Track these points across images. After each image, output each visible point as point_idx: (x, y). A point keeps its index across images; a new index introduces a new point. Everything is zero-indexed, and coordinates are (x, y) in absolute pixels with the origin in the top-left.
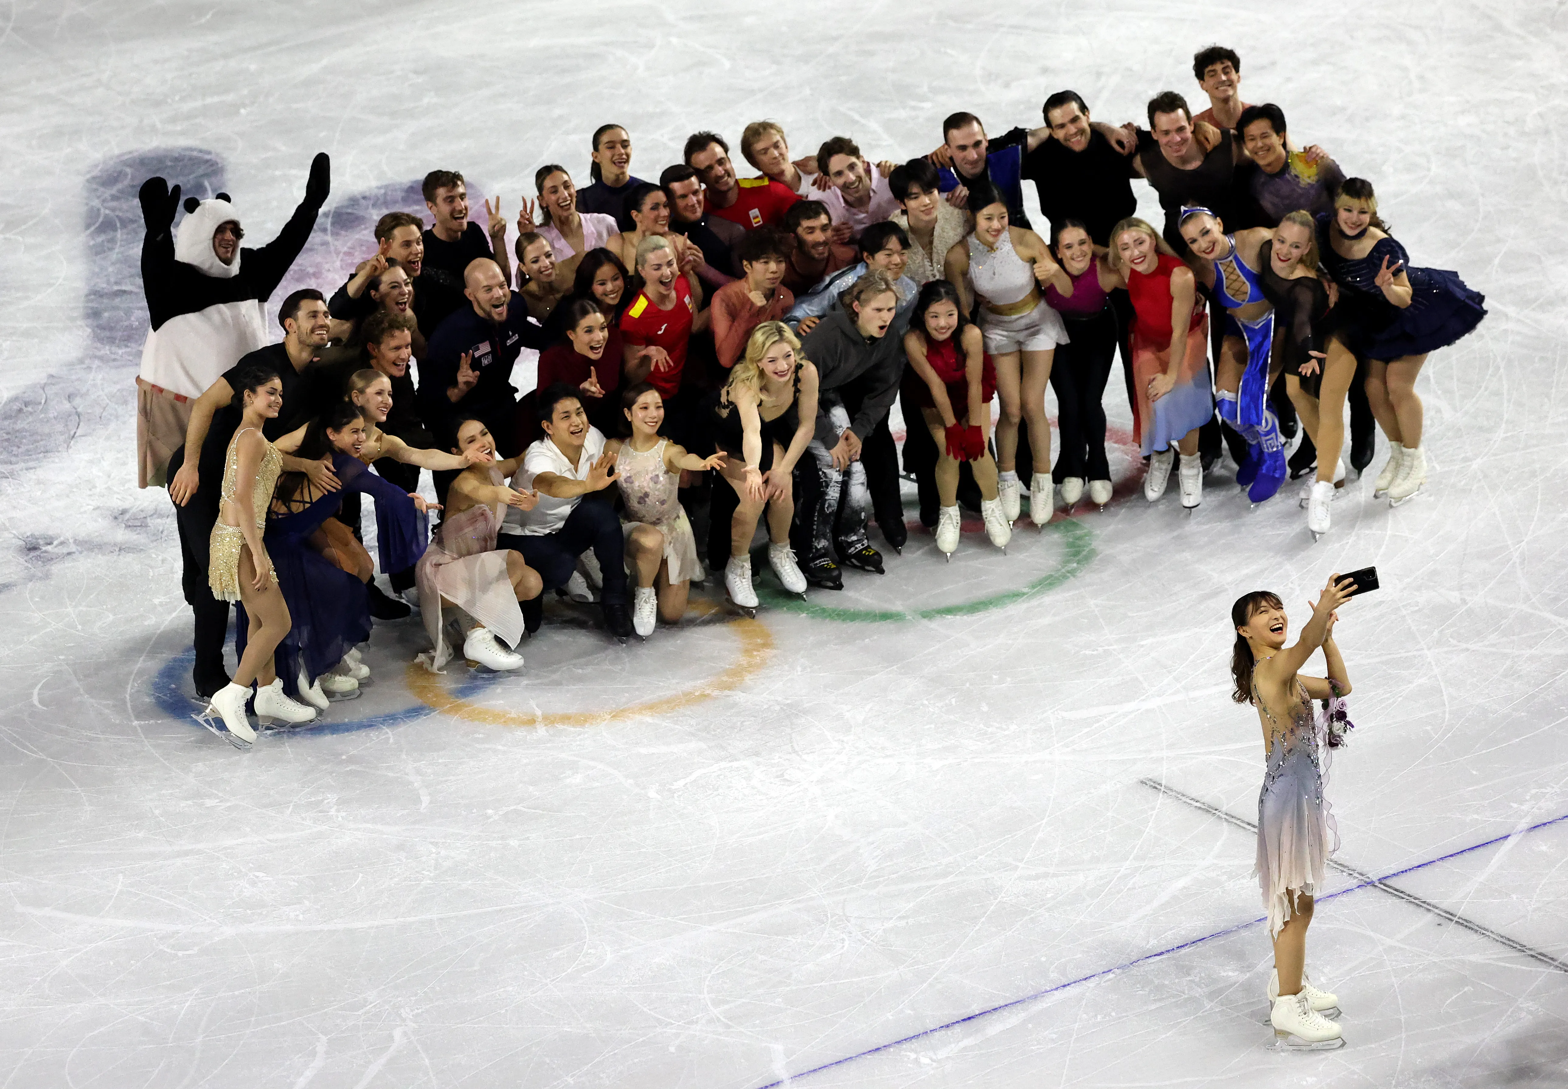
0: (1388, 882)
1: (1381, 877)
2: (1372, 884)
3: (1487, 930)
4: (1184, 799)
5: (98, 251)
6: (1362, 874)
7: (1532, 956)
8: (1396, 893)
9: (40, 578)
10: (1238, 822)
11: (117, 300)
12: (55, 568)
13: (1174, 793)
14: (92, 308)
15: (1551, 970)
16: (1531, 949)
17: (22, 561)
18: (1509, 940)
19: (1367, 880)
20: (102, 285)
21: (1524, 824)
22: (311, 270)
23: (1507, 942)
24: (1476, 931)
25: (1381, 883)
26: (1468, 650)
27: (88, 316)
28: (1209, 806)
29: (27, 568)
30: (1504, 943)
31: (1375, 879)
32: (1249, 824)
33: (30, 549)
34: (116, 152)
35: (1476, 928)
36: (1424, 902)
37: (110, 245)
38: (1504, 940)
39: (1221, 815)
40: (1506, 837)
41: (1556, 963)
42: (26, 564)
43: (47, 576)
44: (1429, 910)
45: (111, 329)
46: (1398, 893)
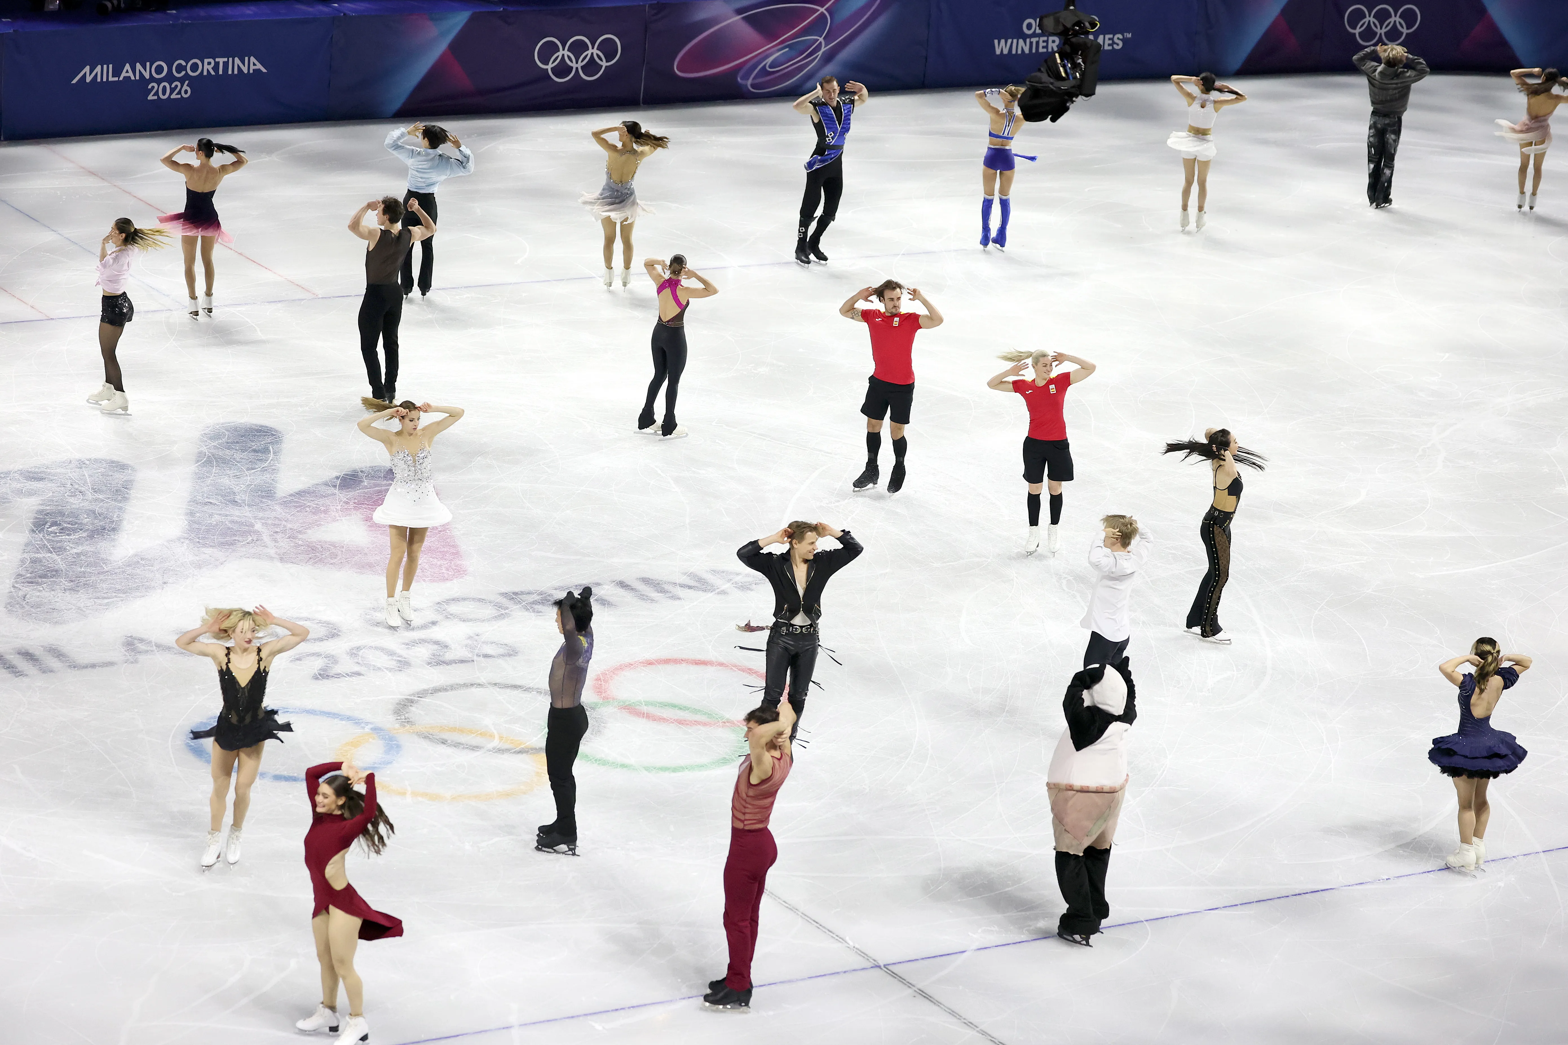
0: (889, 967)
1: (885, 964)
2: (879, 967)
3: (941, 1004)
4: (779, 900)
5: (199, 478)
6: (875, 960)
7: (965, 1023)
8: (893, 974)
9: (132, 663)
10: (808, 919)
11: (206, 508)
12: (141, 658)
13: (773, 896)
14: (190, 510)
15: (974, 1033)
16: (964, 1019)
17: (123, 650)
18: (953, 1011)
19: (877, 964)
20: (199, 498)
21: (975, 947)
22: (322, 508)
23: (951, 1012)
24: (935, 1004)
25: (885, 967)
26: (960, 840)
27: (187, 514)
28: (793, 907)
29: (125, 655)
30: (950, 1013)
31: (882, 965)
32: (814, 921)
33: (128, 644)
34: (222, 421)
35: (935, 1002)
36: (908, 982)
37: (208, 475)
38: (950, 1011)
39: (799, 913)
40: (965, 951)
41: (978, 1029)
42: (125, 653)
43: (136, 661)
44: (910, 987)
45: (199, 523)
46: (894, 975)
